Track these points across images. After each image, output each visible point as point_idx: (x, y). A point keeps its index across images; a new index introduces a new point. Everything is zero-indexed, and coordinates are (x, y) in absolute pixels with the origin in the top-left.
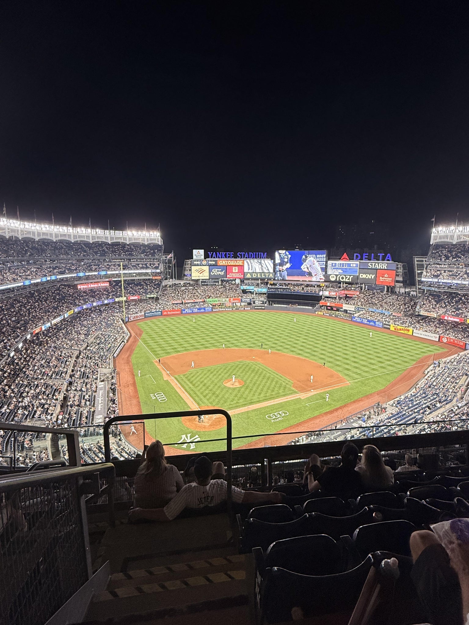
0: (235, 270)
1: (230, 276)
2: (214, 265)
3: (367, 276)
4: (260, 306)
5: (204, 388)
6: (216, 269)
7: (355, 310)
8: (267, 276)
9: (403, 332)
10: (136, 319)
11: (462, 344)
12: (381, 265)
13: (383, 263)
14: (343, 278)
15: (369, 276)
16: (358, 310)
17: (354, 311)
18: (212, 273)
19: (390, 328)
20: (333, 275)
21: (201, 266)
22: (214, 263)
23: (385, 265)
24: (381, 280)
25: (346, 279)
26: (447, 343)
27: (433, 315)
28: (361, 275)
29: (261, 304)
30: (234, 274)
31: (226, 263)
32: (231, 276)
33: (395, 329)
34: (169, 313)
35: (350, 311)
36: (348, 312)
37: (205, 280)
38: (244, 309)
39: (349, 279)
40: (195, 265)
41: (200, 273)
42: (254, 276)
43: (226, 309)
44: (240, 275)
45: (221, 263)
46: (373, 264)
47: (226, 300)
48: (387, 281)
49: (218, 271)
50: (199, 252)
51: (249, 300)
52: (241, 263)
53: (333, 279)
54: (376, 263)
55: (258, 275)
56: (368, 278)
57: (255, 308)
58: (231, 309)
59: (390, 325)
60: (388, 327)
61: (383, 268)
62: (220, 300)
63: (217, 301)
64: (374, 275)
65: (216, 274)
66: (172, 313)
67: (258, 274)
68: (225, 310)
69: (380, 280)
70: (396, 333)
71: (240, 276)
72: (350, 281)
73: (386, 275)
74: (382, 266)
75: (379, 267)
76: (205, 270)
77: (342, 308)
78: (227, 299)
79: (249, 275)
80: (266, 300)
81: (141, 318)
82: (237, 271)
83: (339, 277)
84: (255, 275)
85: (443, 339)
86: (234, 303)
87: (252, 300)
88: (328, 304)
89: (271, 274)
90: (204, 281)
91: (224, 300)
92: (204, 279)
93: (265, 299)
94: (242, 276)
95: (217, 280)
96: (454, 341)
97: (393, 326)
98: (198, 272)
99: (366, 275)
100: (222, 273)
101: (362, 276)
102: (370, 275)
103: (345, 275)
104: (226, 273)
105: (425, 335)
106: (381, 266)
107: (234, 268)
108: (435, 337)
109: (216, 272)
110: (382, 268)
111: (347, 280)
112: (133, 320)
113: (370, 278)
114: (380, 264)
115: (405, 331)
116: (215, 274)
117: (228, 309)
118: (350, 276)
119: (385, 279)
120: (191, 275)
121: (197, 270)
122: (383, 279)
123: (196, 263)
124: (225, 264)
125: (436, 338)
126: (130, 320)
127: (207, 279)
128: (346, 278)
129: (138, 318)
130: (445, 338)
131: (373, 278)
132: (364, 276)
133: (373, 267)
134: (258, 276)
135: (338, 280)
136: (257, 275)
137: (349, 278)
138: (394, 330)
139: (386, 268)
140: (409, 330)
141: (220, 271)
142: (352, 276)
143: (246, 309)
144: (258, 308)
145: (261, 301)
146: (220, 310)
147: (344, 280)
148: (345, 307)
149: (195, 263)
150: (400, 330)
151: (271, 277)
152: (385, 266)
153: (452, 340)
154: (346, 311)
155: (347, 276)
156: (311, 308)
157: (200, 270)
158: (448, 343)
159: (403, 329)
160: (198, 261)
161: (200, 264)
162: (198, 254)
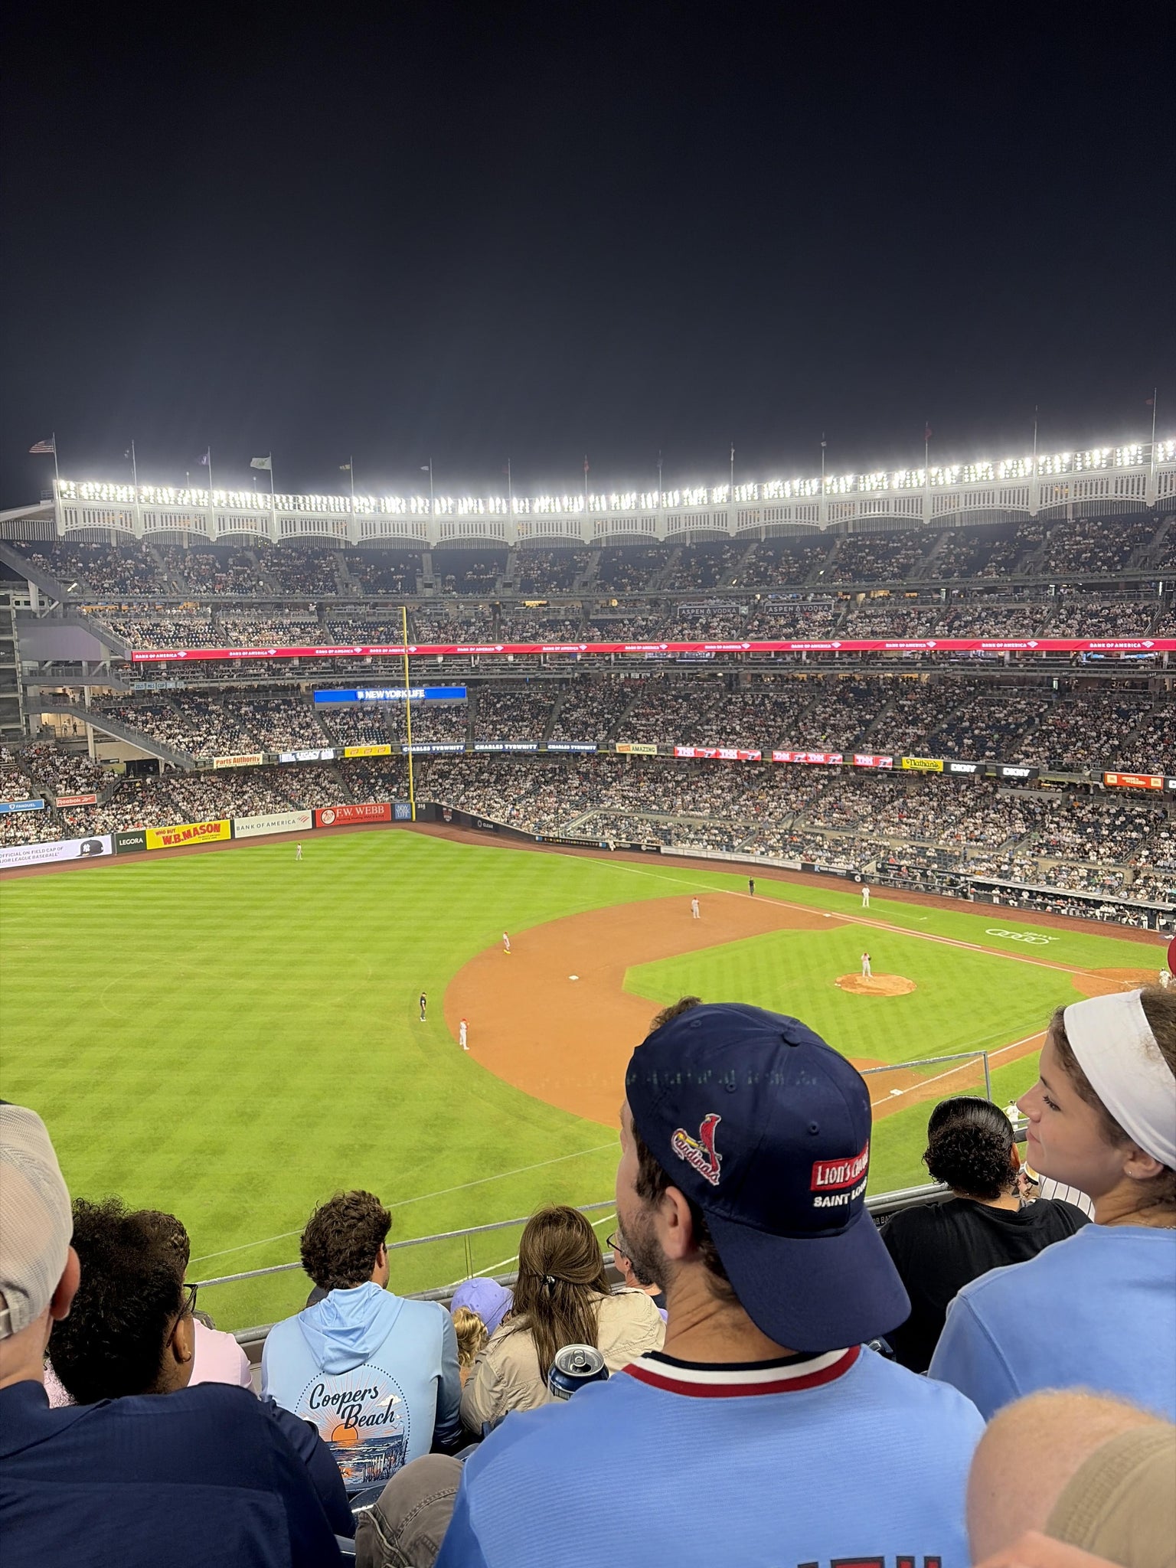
9: (201, 840)
11: (380, 810)
19: (144, 844)
26: (338, 823)
27: (254, 759)
33: (167, 840)
59: (142, 835)
60: (136, 841)
70: (172, 849)
85: (324, 816)
96: (354, 812)
97: (157, 834)
105: (273, 824)
108: (298, 820)
115: (207, 833)
125: (303, 820)
130: (330, 812)
138: (162, 845)
140: (217, 828)
150: (187, 835)
153: (347, 812)
158: (342, 822)
159: (195, 829)
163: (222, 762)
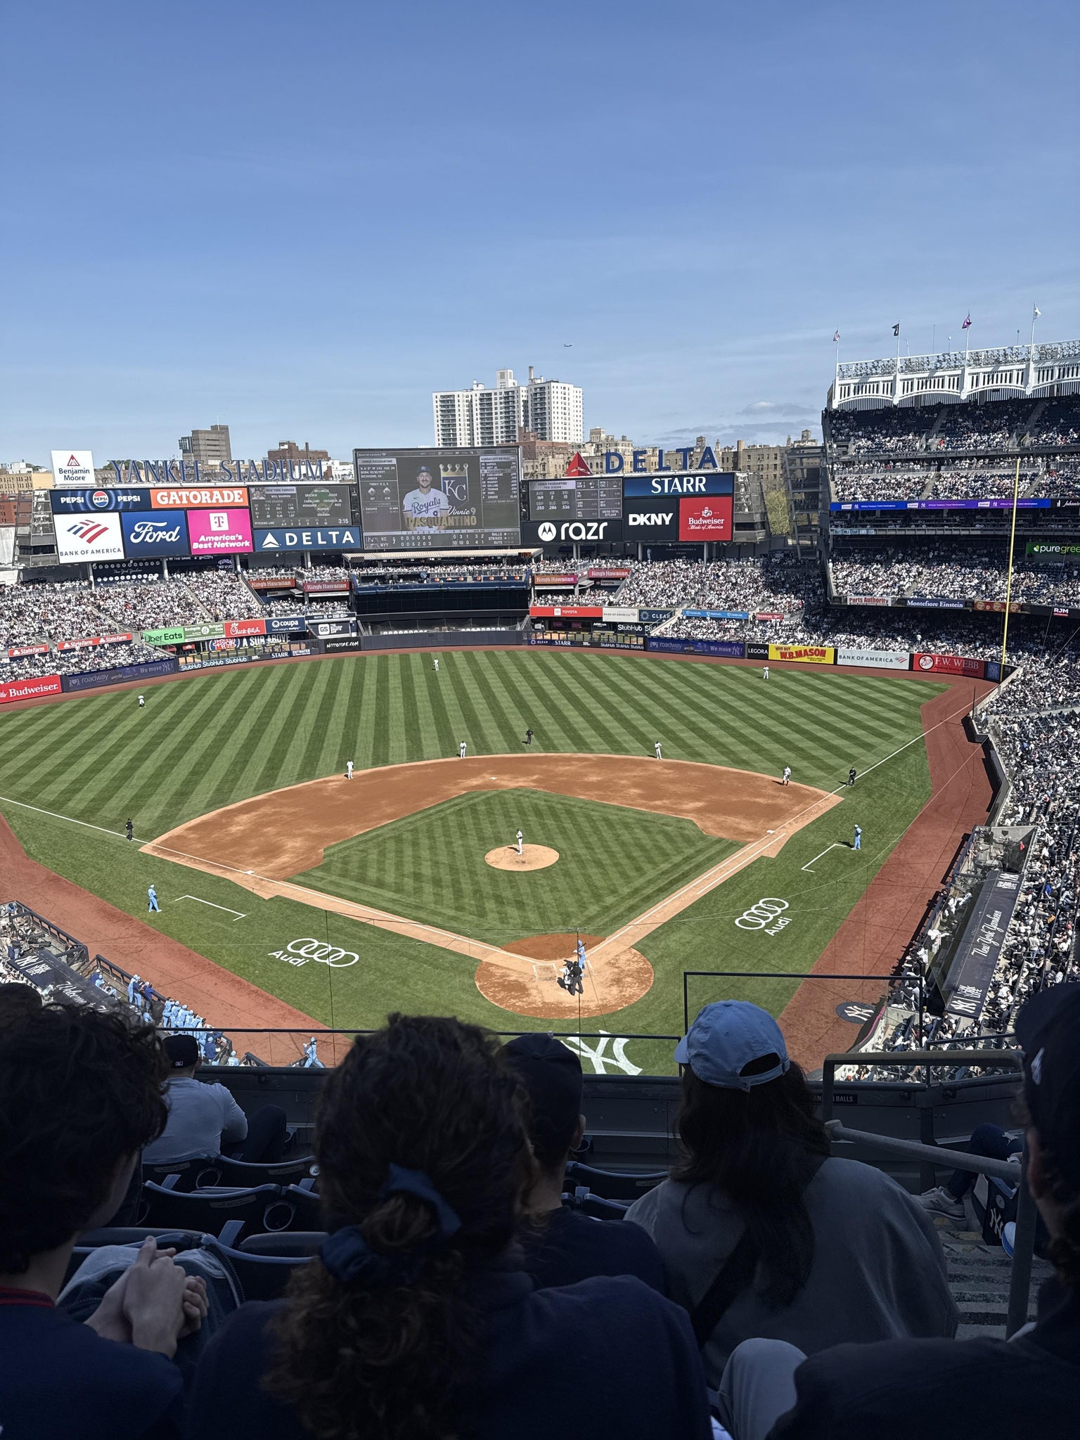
0: (219, 522)
1: (201, 546)
2: (137, 507)
3: (649, 519)
4: (343, 640)
5: (447, 893)
6: (150, 524)
7: (640, 619)
8: (335, 542)
9: (808, 661)
11: (974, 666)
12: (688, 482)
13: (694, 476)
14: (577, 531)
15: (657, 519)
16: (651, 619)
17: (637, 624)
18: (136, 537)
19: (767, 655)
20: (547, 525)
21: (89, 511)
22: (137, 499)
23: (701, 481)
24: (693, 527)
25: (587, 534)
26: (933, 670)
27: (883, 600)
28: (631, 516)
29: (338, 632)
30: (217, 538)
31: (181, 498)
32: (206, 546)
33: (783, 655)
34: (13, 693)
35: (625, 624)
36: (621, 628)
37: (107, 567)
38: (290, 653)
39: (596, 533)
40: (66, 510)
41: (90, 541)
42: (288, 543)
43: (228, 661)
44: (237, 540)
45: (162, 496)
46: (666, 480)
47: (213, 630)
48: (710, 527)
49: (156, 529)
50: (72, 457)
51: (297, 623)
52: (237, 496)
53: (547, 537)
54: (673, 477)
55: (305, 539)
56: (653, 523)
57: (328, 646)
58: (244, 659)
59: (766, 647)
60: (762, 651)
61: (697, 490)
62: (191, 632)
63: (180, 636)
64: (671, 515)
65: (150, 541)
66: (26, 691)
67: (304, 534)
68: (221, 662)
69: (689, 526)
71: (239, 544)
72: (601, 537)
73: (706, 511)
74: (693, 486)
75: (682, 488)
76: (106, 529)
77: (600, 619)
78: (219, 627)
79: (270, 538)
80: (354, 619)
82: (225, 527)
83: (567, 529)
84: (291, 539)
85: (922, 661)
86: (245, 640)
87: (306, 622)
88: (557, 612)
89: (348, 533)
90: (105, 570)
91: (205, 630)
92: (103, 563)
93: (349, 616)
94: (247, 544)
95: (152, 564)
96: (952, 662)
97: (777, 649)
99: (648, 515)
100: (173, 537)
101: (635, 520)
102: (660, 515)
103: (584, 522)
104: (186, 537)
105: (872, 659)
106: (689, 486)
107: (212, 516)
108: (896, 659)
109: (149, 533)
110: (691, 490)
111: (590, 537)
113: (659, 522)
114: (685, 479)
115: (814, 657)
116: (147, 539)
117: (235, 661)
118: (600, 522)
119: (705, 522)
120: (50, 549)
121: (74, 530)
122: (698, 522)
123: (68, 500)
124: (178, 502)
125: (901, 660)
127: (115, 562)
128: (588, 530)
130: (928, 658)
131: (667, 523)
132: (642, 519)
133: (666, 491)
134: (305, 543)
135: (563, 537)
136: (300, 539)
137: (597, 529)
138: (779, 658)
139: (703, 489)
140: (823, 653)
141: (161, 529)
142: (605, 524)
143: (295, 653)
144: (337, 645)
145: (338, 623)
146: (206, 664)
147: (583, 536)
148: (609, 615)
149: (63, 500)
150: (799, 654)
151: (348, 542)
152: (701, 485)
153: (946, 662)
154: (613, 626)
155: (589, 524)
156: (503, 629)
157: (86, 528)
158: (936, 670)
159: (805, 651)
160: (74, 492)
161: (85, 504)
162: (70, 468)
163: (854, 600)
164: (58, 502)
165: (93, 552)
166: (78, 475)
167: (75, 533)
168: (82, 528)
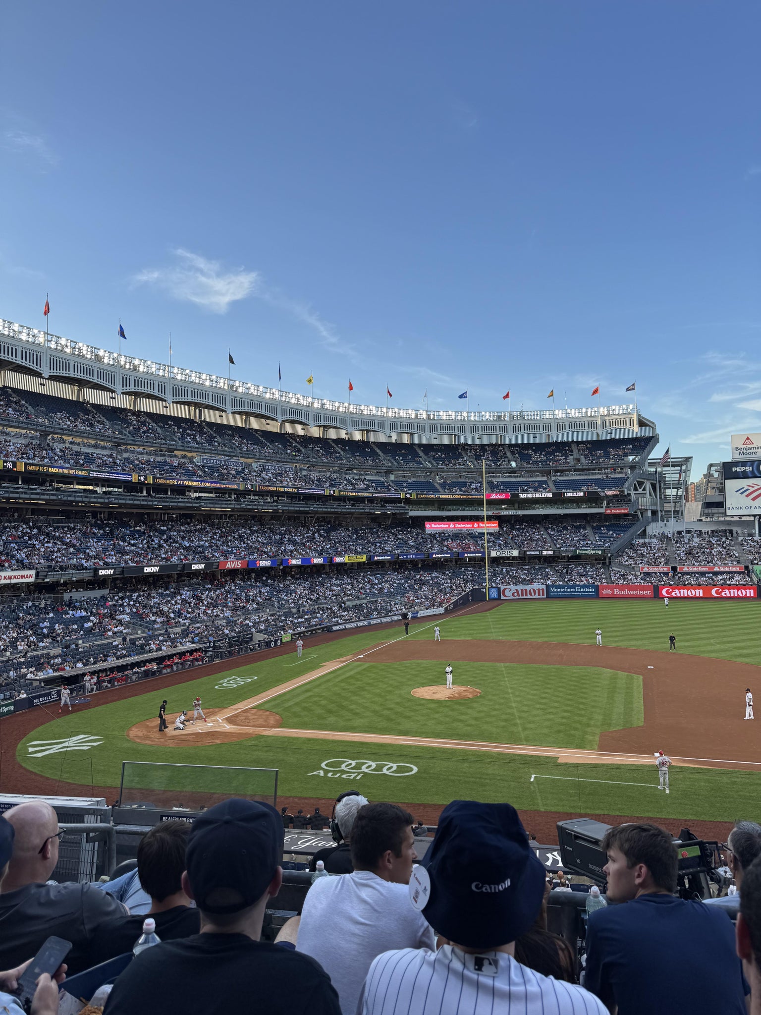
10: (521, 597)
21: (756, 477)
40: (736, 476)
41: (754, 499)
50: (748, 438)
81: (537, 596)
98: (747, 496)
112: (512, 597)
120: (720, 505)
121: (742, 491)
123: (738, 469)
126: (502, 597)
129: (529, 596)
149: (734, 469)
157: (752, 489)
160: (744, 464)
161: (752, 472)
162: (745, 446)
164: (728, 471)
165: (756, 507)
166: (751, 451)
167: (742, 493)
168: (748, 490)
